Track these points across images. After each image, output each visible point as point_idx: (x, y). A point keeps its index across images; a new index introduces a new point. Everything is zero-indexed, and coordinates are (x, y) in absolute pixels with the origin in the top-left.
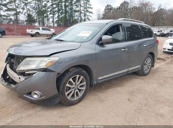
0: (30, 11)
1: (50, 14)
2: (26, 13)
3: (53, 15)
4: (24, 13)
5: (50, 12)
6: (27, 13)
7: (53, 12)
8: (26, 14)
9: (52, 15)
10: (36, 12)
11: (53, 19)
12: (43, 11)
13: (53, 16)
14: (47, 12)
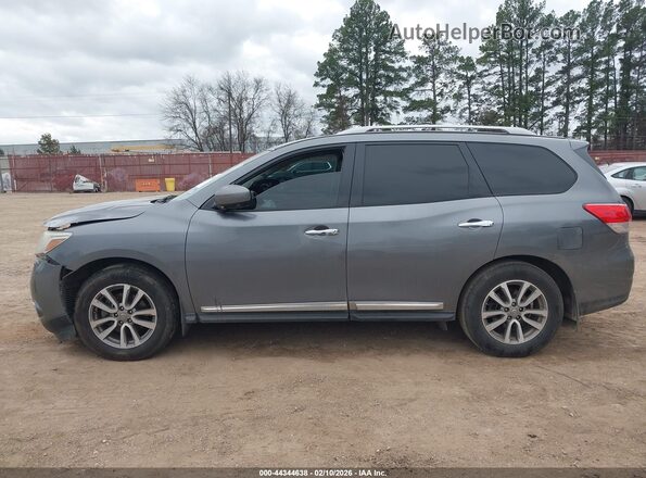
0: (482, 101)
1: (555, 104)
2: (465, 109)
3: (566, 106)
4: (458, 112)
5: (554, 99)
6: (467, 111)
7: (568, 96)
8: (466, 114)
9: (560, 109)
10: (499, 103)
11: (567, 122)
12: (526, 96)
13: (568, 112)
14: (543, 97)
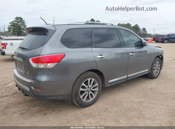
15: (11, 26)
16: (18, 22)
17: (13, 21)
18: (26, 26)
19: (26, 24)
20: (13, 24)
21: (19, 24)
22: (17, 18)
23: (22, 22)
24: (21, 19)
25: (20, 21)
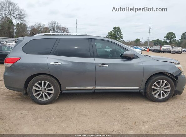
15: (109, 35)
16: (115, 32)
17: (111, 31)
18: (122, 35)
19: (122, 33)
20: (111, 34)
21: (116, 33)
22: (115, 28)
23: (119, 32)
24: (118, 28)
25: (117, 31)
